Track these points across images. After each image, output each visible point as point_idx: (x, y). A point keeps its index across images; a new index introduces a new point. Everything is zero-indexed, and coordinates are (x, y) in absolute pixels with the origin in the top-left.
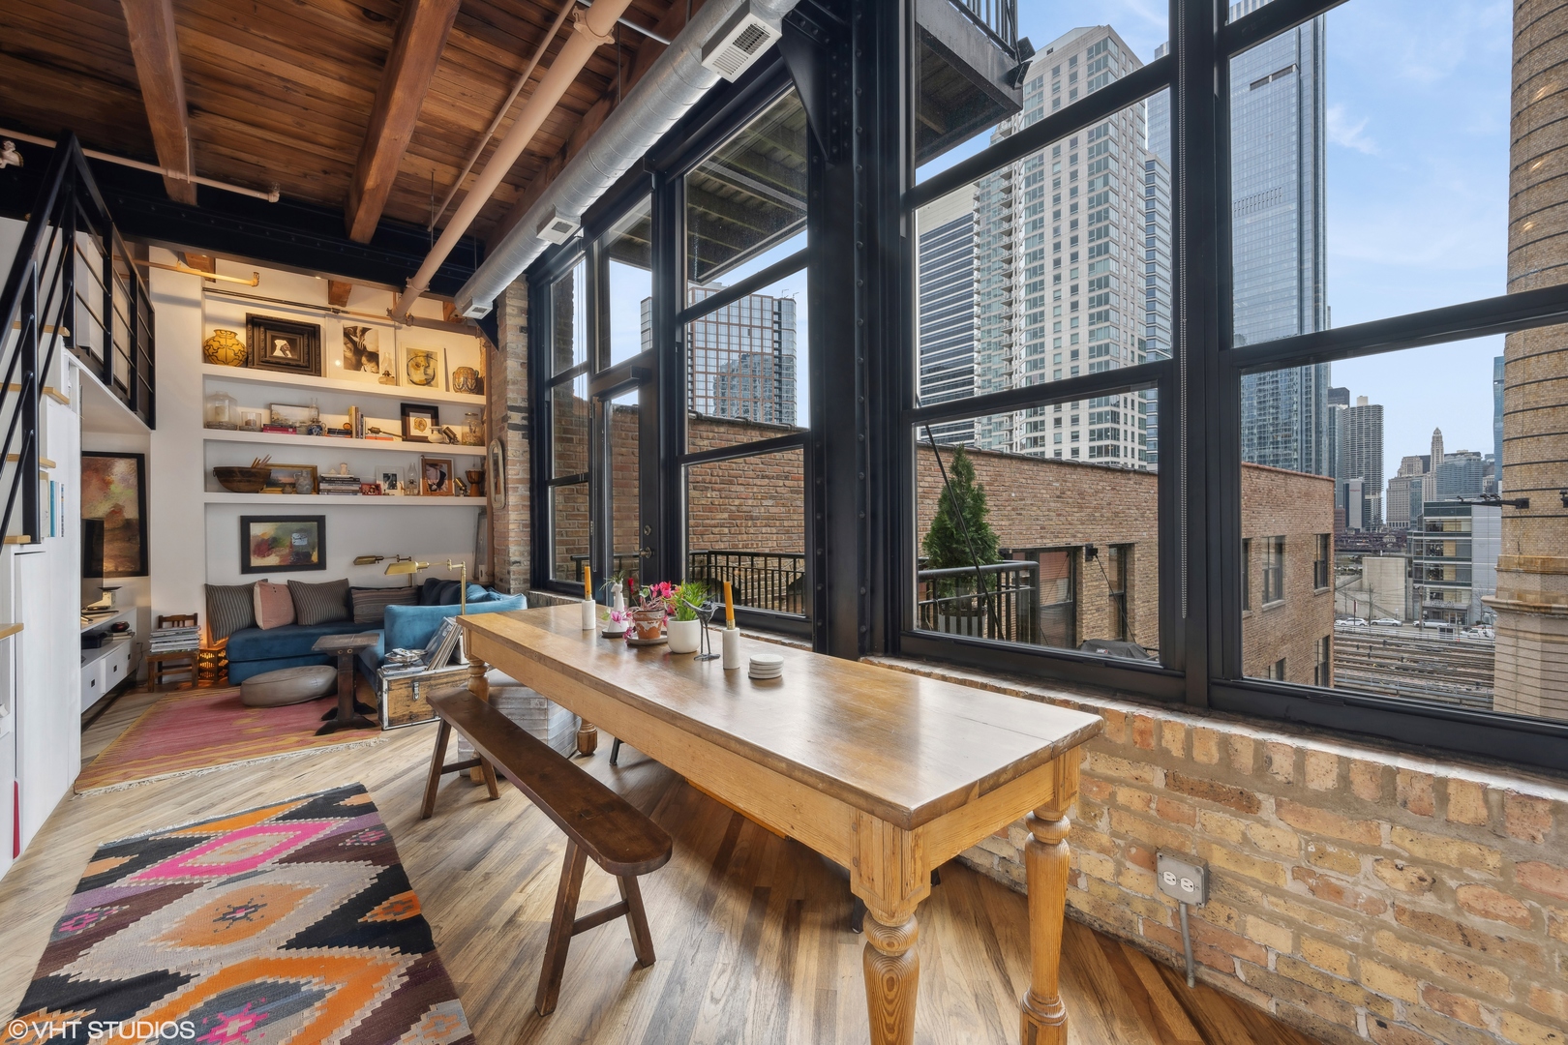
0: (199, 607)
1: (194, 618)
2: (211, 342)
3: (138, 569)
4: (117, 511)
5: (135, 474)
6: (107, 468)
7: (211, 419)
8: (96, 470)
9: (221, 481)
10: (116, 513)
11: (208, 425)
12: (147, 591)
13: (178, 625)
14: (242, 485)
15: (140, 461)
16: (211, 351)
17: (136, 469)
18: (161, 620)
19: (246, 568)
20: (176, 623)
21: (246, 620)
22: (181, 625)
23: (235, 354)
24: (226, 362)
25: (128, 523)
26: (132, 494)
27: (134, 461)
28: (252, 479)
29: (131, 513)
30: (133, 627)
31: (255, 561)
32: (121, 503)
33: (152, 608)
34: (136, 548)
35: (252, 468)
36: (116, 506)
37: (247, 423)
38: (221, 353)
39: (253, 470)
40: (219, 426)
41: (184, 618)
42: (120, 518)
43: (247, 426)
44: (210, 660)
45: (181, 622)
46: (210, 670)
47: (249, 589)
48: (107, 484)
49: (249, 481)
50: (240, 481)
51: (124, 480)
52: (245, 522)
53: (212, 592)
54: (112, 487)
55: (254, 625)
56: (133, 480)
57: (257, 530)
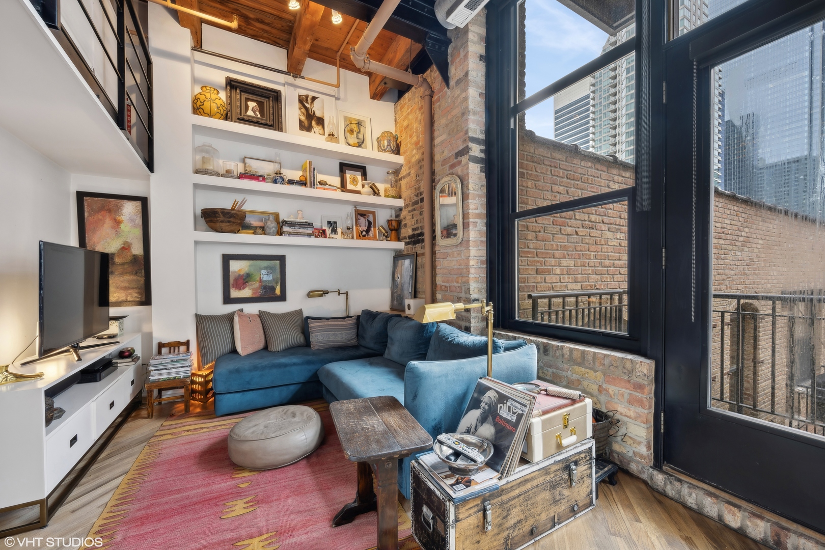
0: (189, 334)
1: (187, 343)
2: (199, 96)
3: (143, 299)
4: (126, 247)
5: (140, 215)
6: (118, 209)
7: (199, 166)
8: (109, 211)
9: (207, 222)
10: (126, 249)
11: (197, 172)
12: (149, 319)
13: (174, 352)
14: (224, 225)
15: (144, 202)
16: (199, 103)
17: (141, 210)
18: (161, 346)
19: (227, 300)
20: (172, 348)
21: (227, 347)
22: (176, 351)
23: (218, 108)
24: (210, 115)
25: (135, 258)
26: (139, 232)
27: (139, 204)
28: (232, 220)
29: (137, 249)
30: (138, 352)
31: (234, 294)
32: (129, 241)
33: (154, 335)
34: (142, 280)
35: (232, 209)
36: (126, 243)
37: (227, 171)
38: (207, 105)
39: (233, 212)
40: (206, 172)
41: (180, 344)
42: (129, 254)
43: (228, 174)
44: (200, 383)
45: (176, 348)
46: (200, 392)
47: (230, 318)
48: (118, 223)
49: (229, 222)
50: (222, 222)
51: (132, 220)
52: (227, 259)
53: (200, 320)
54: (122, 226)
55: (234, 351)
56: (139, 221)
57: (236, 267)
